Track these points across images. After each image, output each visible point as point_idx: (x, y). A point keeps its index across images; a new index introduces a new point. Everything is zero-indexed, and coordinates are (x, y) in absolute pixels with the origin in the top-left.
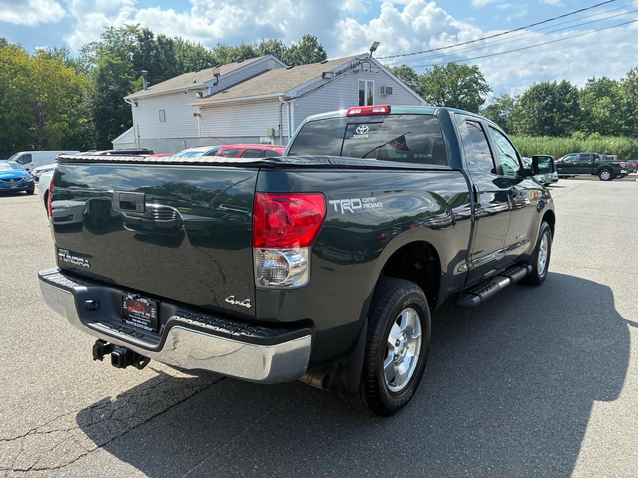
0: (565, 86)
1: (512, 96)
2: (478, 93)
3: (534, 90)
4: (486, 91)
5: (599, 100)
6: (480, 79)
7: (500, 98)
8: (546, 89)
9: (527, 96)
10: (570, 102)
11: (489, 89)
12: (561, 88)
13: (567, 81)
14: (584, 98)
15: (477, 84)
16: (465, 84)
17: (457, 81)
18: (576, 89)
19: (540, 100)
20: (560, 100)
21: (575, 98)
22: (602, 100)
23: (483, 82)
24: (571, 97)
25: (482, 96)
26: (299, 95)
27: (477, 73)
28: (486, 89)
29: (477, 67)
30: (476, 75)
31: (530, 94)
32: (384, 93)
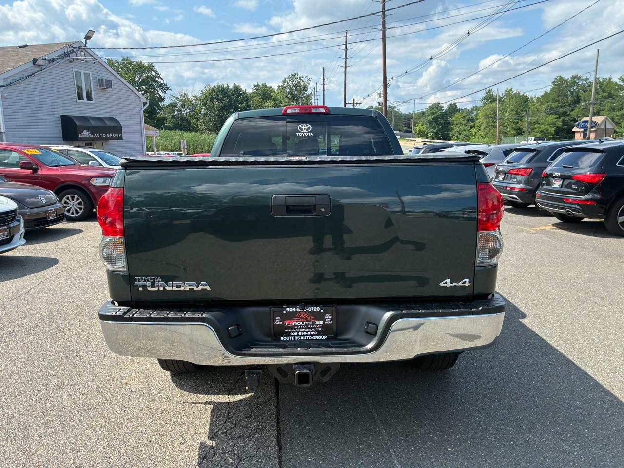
0: (237, 90)
1: (190, 96)
2: (157, 90)
3: (212, 92)
4: (165, 89)
5: (265, 103)
6: (157, 77)
7: (179, 96)
8: (222, 91)
9: (206, 96)
10: (243, 103)
11: (168, 88)
12: (235, 91)
13: (237, 85)
14: (253, 101)
15: (155, 81)
16: (143, 81)
17: (135, 77)
18: (246, 93)
19: (218, 100)
20: (235, 102)
21: (247, 100)
22: (267, 103)
23: (160, 80)
24: (243, 99)
25: (161, 94)
26: (6, 83)
27: (154, 71)
28: (164, 87)
29: (153, 65)
30: (153, 73)
31: (209, 95)
32: (103, 86)
